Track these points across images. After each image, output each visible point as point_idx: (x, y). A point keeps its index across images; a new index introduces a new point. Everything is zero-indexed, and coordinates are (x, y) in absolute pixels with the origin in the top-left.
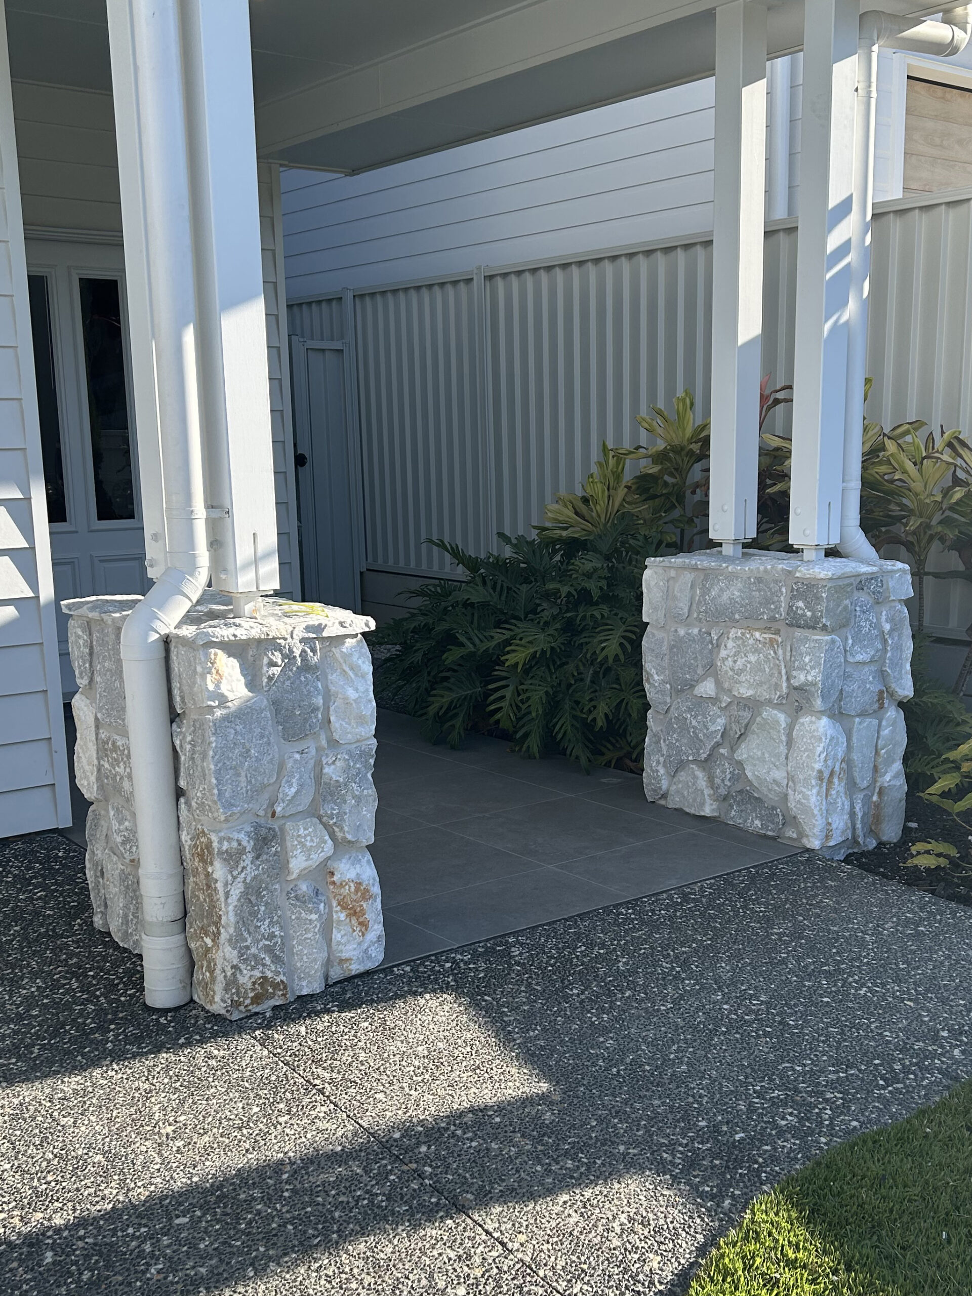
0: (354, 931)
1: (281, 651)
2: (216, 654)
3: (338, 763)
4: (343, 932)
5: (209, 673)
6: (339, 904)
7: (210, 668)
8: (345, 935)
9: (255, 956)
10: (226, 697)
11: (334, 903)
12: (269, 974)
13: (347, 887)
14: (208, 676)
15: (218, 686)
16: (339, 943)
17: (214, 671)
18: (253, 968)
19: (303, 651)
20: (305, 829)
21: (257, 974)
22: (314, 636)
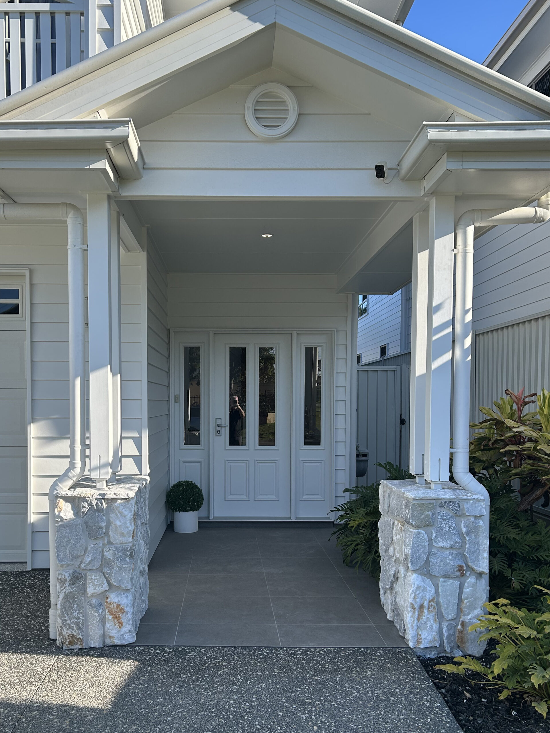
0: (116, 625)
1: (87, 502)
2: (59, 501)
3: (110, 551)
4: (110, 624)
5: (57, 508)
6: (109, 612)
7: (57, 506)
8: (111, 626)
9: (69, 624)
10: (63, 518)
11: (107, 611)
12: (75, 634)
13: (113, 605)
14: (56, 509)
15: (59, 513)
16: (108, 629)
17: (58, 507)
18: (68, 629)
19: (97, 503)
20: (95, 577)
21: (69, 632)
22: (101, 497)
